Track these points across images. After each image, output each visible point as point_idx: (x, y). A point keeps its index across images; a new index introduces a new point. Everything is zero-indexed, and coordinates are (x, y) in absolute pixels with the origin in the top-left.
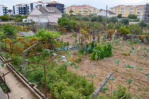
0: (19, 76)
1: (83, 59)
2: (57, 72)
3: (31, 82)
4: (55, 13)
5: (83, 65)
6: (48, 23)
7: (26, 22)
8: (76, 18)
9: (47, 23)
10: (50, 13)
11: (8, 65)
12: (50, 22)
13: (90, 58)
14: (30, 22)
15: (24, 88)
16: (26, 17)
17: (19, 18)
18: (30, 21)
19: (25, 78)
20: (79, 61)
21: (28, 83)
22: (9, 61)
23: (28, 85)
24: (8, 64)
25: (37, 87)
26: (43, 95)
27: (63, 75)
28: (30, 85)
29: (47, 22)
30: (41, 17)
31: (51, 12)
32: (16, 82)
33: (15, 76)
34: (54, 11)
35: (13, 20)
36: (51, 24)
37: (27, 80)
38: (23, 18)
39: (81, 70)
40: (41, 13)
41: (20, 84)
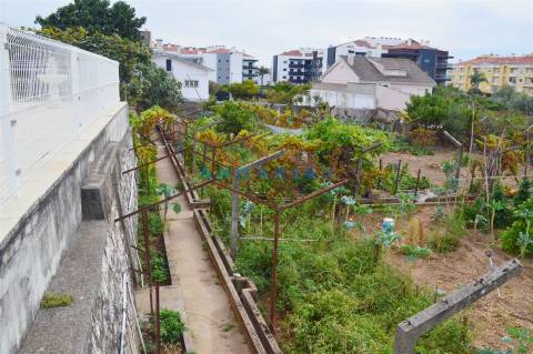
0: (214, 250)
1: (467, 243)
2: (341, 261)
3: (242, 275)
4: (408, 79)
5: (459, 266)
6: (375, 112)
7: (299, 104)
8: (490, 102)
9: (372, 111)
10: (388, 78)
11: (198, 214)
12: (383, 110)
13: (500, 246)
14: (313, 104)
15: (216, 289)
16: (306, 91)
17: (283, 93)
18: (313, 101)
19: (229, 259)
20: (448, 247)
21: (231, 274)
22: (206, 205)
23: (228, 280)
24: (200, 212)
25: (252, 293)
26: (261, 320)
27: (358, 276)
28: (234, 282)
29: (372, 107)
30: (354, 92)
31: (394, 77)
32: (203, 265)
33: (206, 248)
34: (404, 74)
35: (264, 97)
36: (383, 115)
37: (232, 265)
38: (295, 93)
39: (443, 278)
40: (355, 78)
41: (210, 274)
